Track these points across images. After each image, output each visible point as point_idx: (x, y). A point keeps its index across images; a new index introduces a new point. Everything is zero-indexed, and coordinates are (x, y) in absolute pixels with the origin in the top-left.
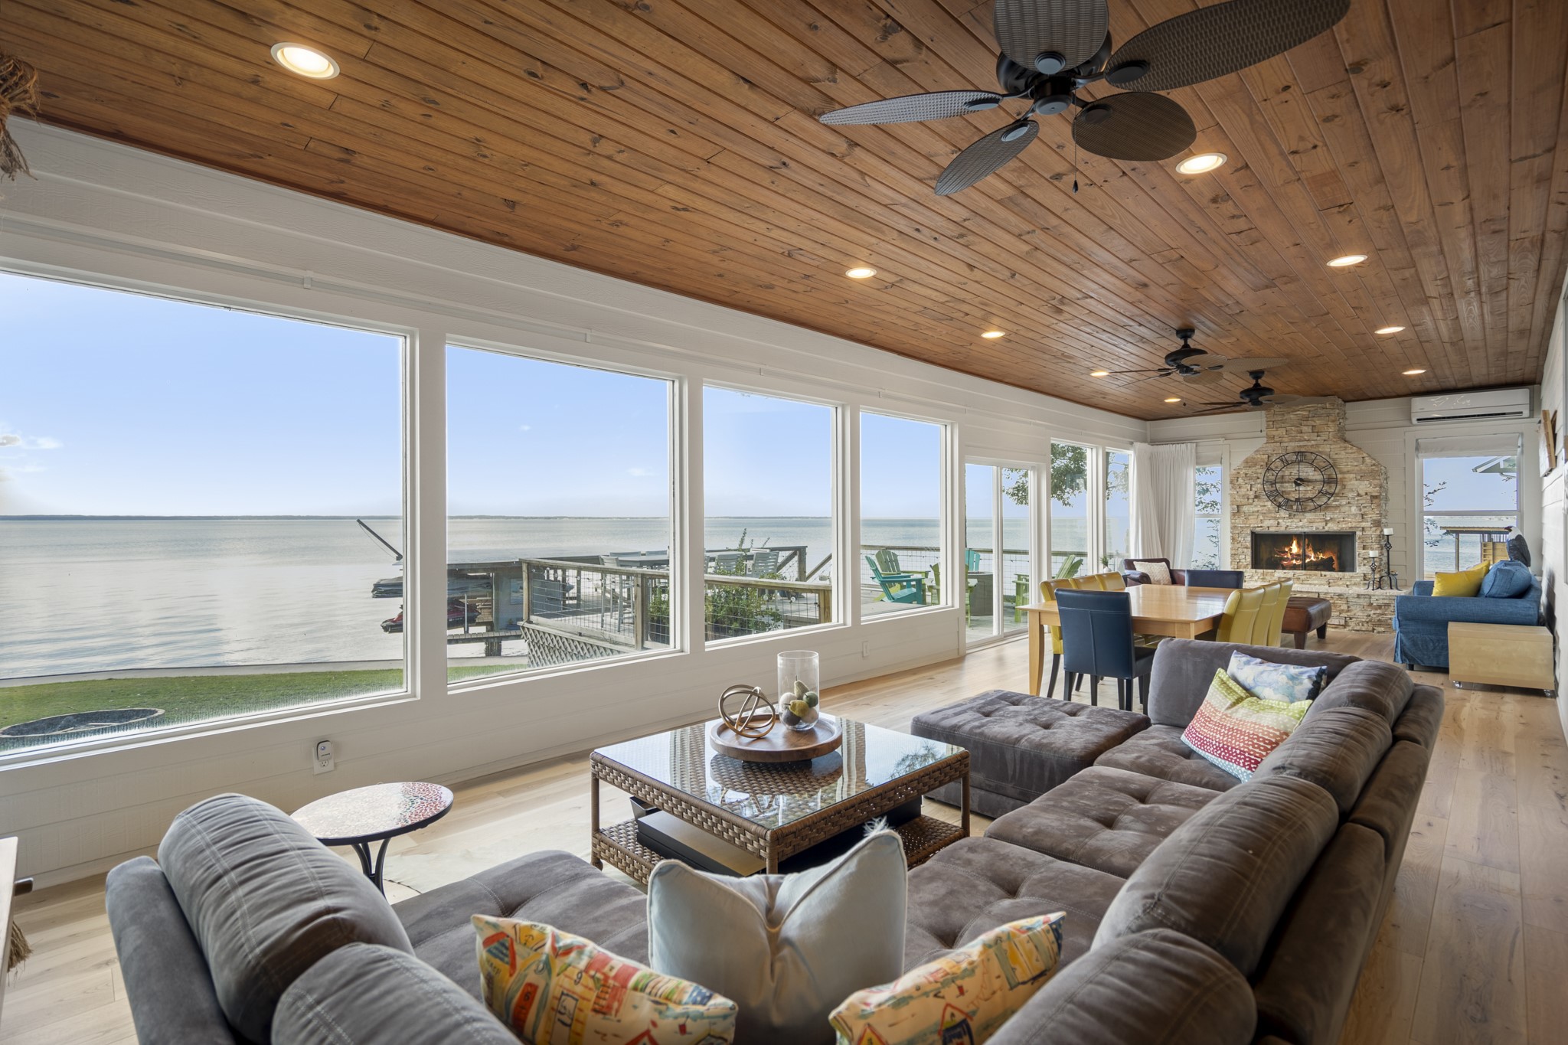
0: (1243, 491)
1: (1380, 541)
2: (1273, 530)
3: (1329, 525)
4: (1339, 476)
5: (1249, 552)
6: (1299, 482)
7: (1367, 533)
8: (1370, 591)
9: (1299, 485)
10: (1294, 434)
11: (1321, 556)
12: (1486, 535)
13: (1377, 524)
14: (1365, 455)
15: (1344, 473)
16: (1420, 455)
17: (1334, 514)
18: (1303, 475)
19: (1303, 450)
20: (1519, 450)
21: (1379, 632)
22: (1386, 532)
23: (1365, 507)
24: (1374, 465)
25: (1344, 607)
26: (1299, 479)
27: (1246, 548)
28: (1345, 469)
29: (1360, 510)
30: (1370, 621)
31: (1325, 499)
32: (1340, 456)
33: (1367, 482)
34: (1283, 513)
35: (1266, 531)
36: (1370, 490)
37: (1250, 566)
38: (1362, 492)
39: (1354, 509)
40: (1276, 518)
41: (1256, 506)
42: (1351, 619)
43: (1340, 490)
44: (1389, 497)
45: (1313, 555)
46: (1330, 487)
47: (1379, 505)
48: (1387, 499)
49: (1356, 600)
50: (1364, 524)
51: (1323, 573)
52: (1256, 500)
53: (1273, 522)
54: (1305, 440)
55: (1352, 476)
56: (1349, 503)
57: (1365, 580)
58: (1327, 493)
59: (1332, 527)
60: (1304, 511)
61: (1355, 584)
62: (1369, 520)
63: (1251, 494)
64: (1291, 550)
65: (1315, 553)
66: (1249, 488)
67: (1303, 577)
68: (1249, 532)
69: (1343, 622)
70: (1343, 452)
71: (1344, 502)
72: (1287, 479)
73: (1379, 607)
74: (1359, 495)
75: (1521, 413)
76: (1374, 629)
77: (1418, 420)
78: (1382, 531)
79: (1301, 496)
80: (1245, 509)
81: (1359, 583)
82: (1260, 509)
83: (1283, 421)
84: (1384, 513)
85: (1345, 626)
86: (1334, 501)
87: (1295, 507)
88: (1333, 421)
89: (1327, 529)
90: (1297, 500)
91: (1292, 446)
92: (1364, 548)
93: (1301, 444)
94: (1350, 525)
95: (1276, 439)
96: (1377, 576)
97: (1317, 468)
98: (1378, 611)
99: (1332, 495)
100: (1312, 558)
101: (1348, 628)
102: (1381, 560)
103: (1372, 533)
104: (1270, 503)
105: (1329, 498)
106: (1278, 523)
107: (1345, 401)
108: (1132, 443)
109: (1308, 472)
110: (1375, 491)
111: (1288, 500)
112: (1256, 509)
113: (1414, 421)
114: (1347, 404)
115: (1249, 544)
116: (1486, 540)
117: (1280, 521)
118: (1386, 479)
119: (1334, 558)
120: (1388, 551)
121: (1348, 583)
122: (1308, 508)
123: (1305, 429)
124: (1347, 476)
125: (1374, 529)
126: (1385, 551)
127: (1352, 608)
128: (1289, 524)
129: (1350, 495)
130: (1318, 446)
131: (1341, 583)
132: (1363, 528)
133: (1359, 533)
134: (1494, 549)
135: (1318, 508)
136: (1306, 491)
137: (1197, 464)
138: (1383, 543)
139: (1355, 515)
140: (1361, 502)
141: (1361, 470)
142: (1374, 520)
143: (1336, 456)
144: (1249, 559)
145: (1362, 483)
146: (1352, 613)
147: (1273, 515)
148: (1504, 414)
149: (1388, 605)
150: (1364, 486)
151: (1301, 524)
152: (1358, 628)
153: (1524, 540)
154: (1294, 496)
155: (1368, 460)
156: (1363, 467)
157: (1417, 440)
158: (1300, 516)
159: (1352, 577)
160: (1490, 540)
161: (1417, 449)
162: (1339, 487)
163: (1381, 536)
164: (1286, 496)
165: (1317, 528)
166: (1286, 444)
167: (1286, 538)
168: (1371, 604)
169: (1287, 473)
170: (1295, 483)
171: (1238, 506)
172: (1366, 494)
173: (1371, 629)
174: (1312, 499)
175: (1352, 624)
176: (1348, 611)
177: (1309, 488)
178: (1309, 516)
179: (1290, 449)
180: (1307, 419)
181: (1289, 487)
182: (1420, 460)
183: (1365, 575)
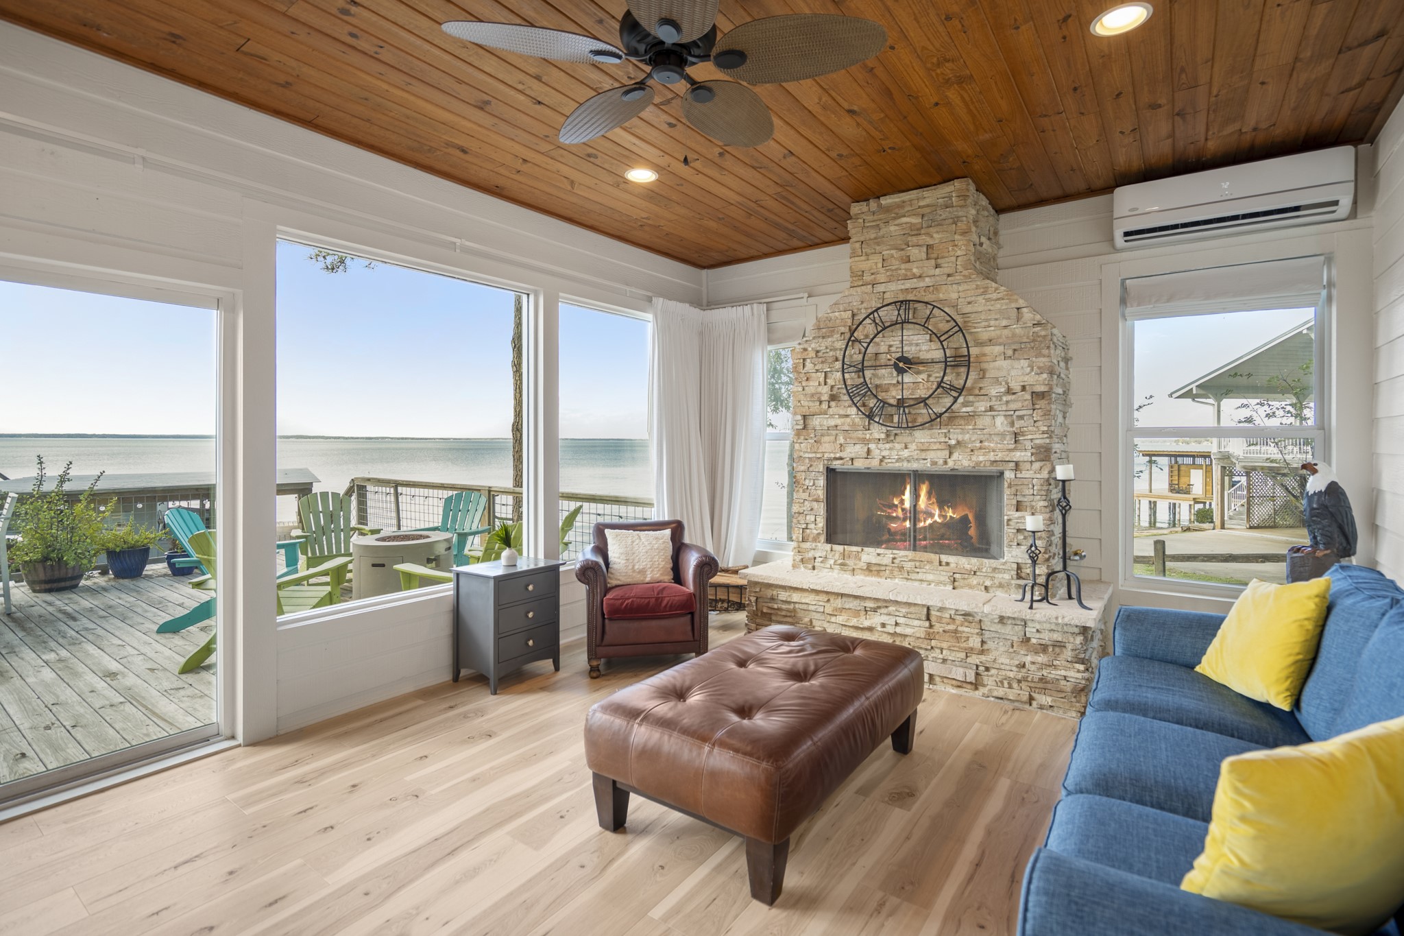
0: (812, 386)
1: (1049, 491)
2: (860, 465)
3: (955, 456)
4: (974, 351)
5: (821, 509)
6: (904, 364)
7: (1025, 474)
8: (1022, 610)
9: (901, 371)
10: (895, 264)
11: (950, 513)
12: (1173, 459)
13: (1044, 454)
14: (1021, 303)
15: (980, 344)
16: (1129, 310)
17: (963, 432)
18: (910, 351)
19: (910, 297)
20: (1324, 293)
21: (1041, 707)
22: (1062, 472)
23: (1021, 417)
24: (1038, 324)
25: (975, 642)
26: (902, 359)
27: (817, 501)
28: (985, 336)
29: (1012, 424)
30: (1025, 679)
31: (947, 401)
32: (976, 308)
33: (1024, 363)
34: (877, 432)
35: (848, 466)
36: (1031, 379)
37: (823, 538)
38: (1016, 386)
39: (1000, 420)
40: (865, 442)
41: (832, 416)
42: (987, 669)
43: (976, 381)
44: (1073, 398)
45: (937, 512)
46: (958, 374)
47: (1047, 413)
48: (1065, 402)
49: (998, 627)
50: (1018, 456)
51: (945, 558)
52: (833, 404)
53: (859, 450)
54: (915, 277)
55: (998, 349)
56: (991, 409)
57: (1019, 577)
58: (953, 388)
59: (961, 462)
60: (912, 427)
61: (1001, 586)
62: (1028, 445)
63: (825, 390)
64: (902, 502)
65: (941, 508)
66: (822, 380)
67: (908, 566)
68: (821, 468)
69: (971, 677)
70: (981, 299)
71: (982, 406)
72: (883, 359)
73: (1044, 648)
74: (1009, 391)
75: (1336, 203)
76: (1031, 699)
77: (1127, 234)
78: (1053, 470)
79: (907, 394)
80: (816, 422)
81: (1009, 585)
82: (839, 421)
83: (878, 241)
84: (1058, 431)
85: (976, 685)
86: (965, 404)
87: (896, 419)
88: (964, 233)
89: (951, 464)
90: (901, 403)
91: (893, 290)
92: (1019, 507)
93: (908, 284)
94: (992, 457)
95: (867, 278)
96: (1042, 570)
97: (936, 336)
98: (1041, 658)
99: (960, 391)
100: (937, 518)
101: (982, 690)
102: (1051, 533)
103: (1034, 474)
104: (853, 410)
105: (956, 399)
106: (869, 451)
107: (999, 211)
108: (650, 300)
109: (919, 344)
110: (1039, 382)
111: (885, 403)
112: (832, 422)
113: (1119, 240)
114: (1003, 217)
115: (821, 493)
116: (1173, 462)
117: (872, 446)
118: (1067, 360)
119: (971, 517)
120: (1064, 516)
121: (988, 583)
122: (920, 420)
123: (915, 253)
124: (987, 350)
125: (1037, 465)
126: (1057, 514)
127: (990, 645)
128: (885, 453)
129: (993, 391)
130: (936, 288)
131: (974, 581)
132: (1017, 464)
133: (1009, 475)
134: (1179, 470)
135: (935, 420)
136: (917, 383)
137: (770, 342)
138: (1056, 494)
139: (1002, 435)
140: (1013, 406)
141: (1014, 335)
142: (1038, 447)
143: (968, 309)
144: (821, 523)
145: (1017, 364)
146: (990, 657)
147: (860, 434)
148: (1297, 209)
149: (1059, 645)
150: (1019, 372)
151: (906, 453)
152: (1000, 692)
153: (1343, 493)
154: (893, 395)
155: (1027, 315)
156: (1018, 329)
157: (1123, 281)
158: (905, 437)
159: (995, 569)
160: (1176, 462)
161: (1123, 301)
162: (973, 375)
163: (1051, 481)
164: (881, 396)
165: (934, 463)
166: (881, 288)
167: (893, 481)
168: (1026, 640)
169: (883, 348)
170: (896, 366)
171: (805, 417)
172: (1024, 388)
173: (1025, 698)
174: (924, 401)
175: (989, 680)
176: (982, 652)
177: (920, 378)
178: (921, 436)
179: (889, 298)
180: (916, 231)
181: (887, 376)
182: (1129, 323)
183: (1019, 567)
